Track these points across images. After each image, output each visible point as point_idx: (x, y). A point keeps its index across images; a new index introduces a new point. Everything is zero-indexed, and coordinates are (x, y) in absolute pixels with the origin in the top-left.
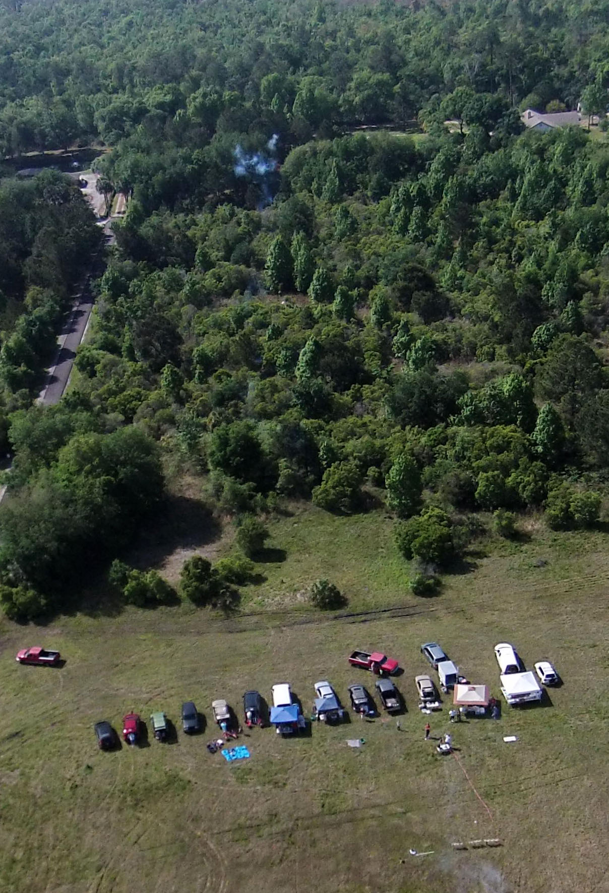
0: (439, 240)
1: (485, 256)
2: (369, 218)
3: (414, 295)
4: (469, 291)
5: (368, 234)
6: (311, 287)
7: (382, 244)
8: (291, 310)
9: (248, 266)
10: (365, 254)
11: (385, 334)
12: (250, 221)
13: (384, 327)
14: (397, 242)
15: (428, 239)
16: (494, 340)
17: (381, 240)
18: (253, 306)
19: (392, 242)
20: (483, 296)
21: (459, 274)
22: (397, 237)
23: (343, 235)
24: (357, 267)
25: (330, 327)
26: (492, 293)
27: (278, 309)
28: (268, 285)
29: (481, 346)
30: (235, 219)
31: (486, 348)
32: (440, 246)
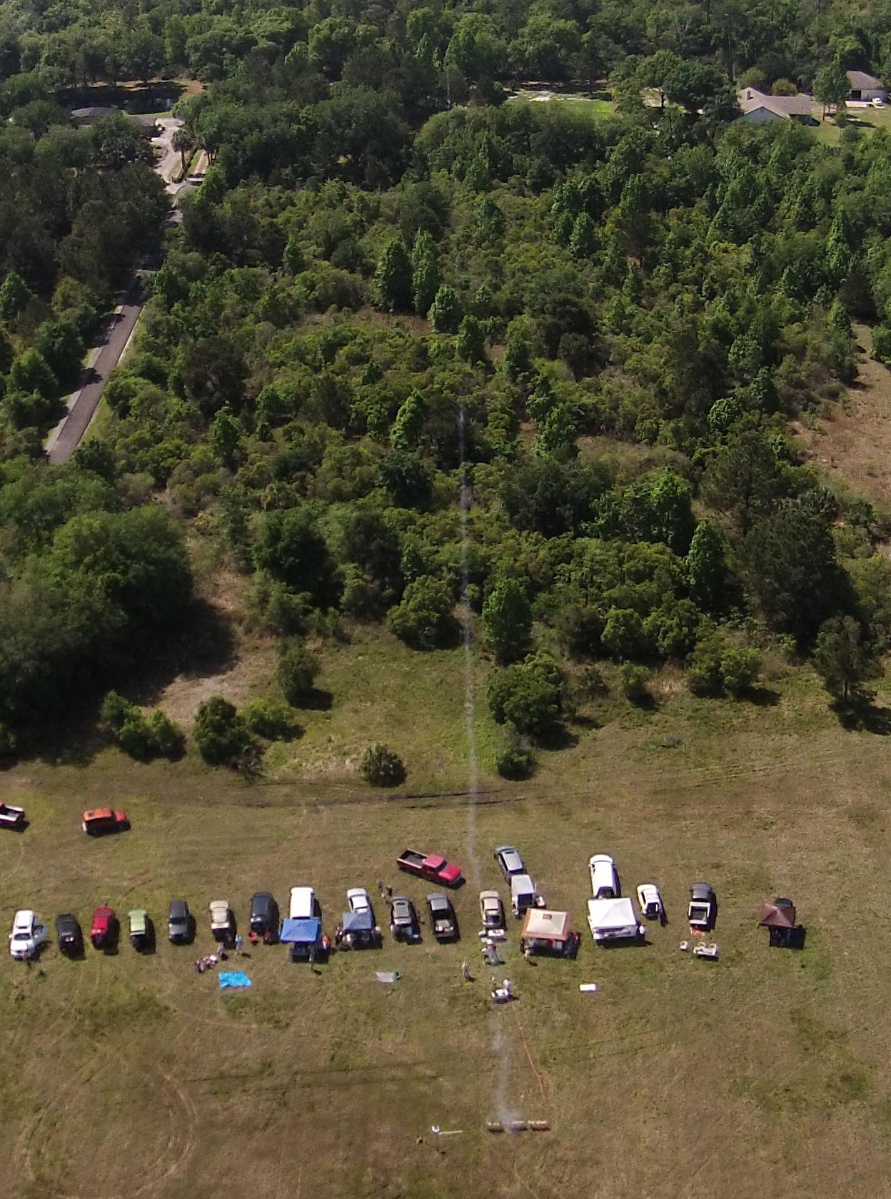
0: (608, 259)
1: (667, 288)
2: (523, 218)
3: (562, 338)
4: (638, 336)
5: (516, 240)
6: (432, 310)
7: (533, 258)
8: (400, 341)
9: (352, 272)
10: (508, 268)
11: (517, 389)
12: (365, 207)
13: (520, 378)
14: (553, 256)
15: (594, 256)
16: (658, 411)
17: (533, 251)
18: (350, 331)
19: (546, 256)
20: (654, 346)
21: (628, 310)
22: (555, 249)
23: (483, 239)
24: (496, 288)
25: (446, 374)
26: (668, 342)
27: (382, 339)
28: (377, 300)
29: (642, 420)
30: (345, 201)
31: (647, 423)
32: (608, 269)
